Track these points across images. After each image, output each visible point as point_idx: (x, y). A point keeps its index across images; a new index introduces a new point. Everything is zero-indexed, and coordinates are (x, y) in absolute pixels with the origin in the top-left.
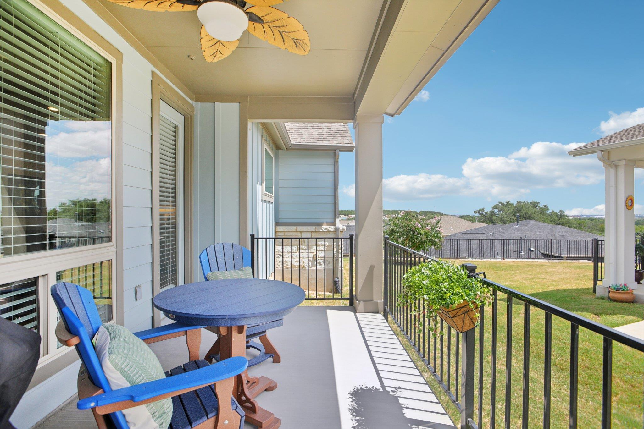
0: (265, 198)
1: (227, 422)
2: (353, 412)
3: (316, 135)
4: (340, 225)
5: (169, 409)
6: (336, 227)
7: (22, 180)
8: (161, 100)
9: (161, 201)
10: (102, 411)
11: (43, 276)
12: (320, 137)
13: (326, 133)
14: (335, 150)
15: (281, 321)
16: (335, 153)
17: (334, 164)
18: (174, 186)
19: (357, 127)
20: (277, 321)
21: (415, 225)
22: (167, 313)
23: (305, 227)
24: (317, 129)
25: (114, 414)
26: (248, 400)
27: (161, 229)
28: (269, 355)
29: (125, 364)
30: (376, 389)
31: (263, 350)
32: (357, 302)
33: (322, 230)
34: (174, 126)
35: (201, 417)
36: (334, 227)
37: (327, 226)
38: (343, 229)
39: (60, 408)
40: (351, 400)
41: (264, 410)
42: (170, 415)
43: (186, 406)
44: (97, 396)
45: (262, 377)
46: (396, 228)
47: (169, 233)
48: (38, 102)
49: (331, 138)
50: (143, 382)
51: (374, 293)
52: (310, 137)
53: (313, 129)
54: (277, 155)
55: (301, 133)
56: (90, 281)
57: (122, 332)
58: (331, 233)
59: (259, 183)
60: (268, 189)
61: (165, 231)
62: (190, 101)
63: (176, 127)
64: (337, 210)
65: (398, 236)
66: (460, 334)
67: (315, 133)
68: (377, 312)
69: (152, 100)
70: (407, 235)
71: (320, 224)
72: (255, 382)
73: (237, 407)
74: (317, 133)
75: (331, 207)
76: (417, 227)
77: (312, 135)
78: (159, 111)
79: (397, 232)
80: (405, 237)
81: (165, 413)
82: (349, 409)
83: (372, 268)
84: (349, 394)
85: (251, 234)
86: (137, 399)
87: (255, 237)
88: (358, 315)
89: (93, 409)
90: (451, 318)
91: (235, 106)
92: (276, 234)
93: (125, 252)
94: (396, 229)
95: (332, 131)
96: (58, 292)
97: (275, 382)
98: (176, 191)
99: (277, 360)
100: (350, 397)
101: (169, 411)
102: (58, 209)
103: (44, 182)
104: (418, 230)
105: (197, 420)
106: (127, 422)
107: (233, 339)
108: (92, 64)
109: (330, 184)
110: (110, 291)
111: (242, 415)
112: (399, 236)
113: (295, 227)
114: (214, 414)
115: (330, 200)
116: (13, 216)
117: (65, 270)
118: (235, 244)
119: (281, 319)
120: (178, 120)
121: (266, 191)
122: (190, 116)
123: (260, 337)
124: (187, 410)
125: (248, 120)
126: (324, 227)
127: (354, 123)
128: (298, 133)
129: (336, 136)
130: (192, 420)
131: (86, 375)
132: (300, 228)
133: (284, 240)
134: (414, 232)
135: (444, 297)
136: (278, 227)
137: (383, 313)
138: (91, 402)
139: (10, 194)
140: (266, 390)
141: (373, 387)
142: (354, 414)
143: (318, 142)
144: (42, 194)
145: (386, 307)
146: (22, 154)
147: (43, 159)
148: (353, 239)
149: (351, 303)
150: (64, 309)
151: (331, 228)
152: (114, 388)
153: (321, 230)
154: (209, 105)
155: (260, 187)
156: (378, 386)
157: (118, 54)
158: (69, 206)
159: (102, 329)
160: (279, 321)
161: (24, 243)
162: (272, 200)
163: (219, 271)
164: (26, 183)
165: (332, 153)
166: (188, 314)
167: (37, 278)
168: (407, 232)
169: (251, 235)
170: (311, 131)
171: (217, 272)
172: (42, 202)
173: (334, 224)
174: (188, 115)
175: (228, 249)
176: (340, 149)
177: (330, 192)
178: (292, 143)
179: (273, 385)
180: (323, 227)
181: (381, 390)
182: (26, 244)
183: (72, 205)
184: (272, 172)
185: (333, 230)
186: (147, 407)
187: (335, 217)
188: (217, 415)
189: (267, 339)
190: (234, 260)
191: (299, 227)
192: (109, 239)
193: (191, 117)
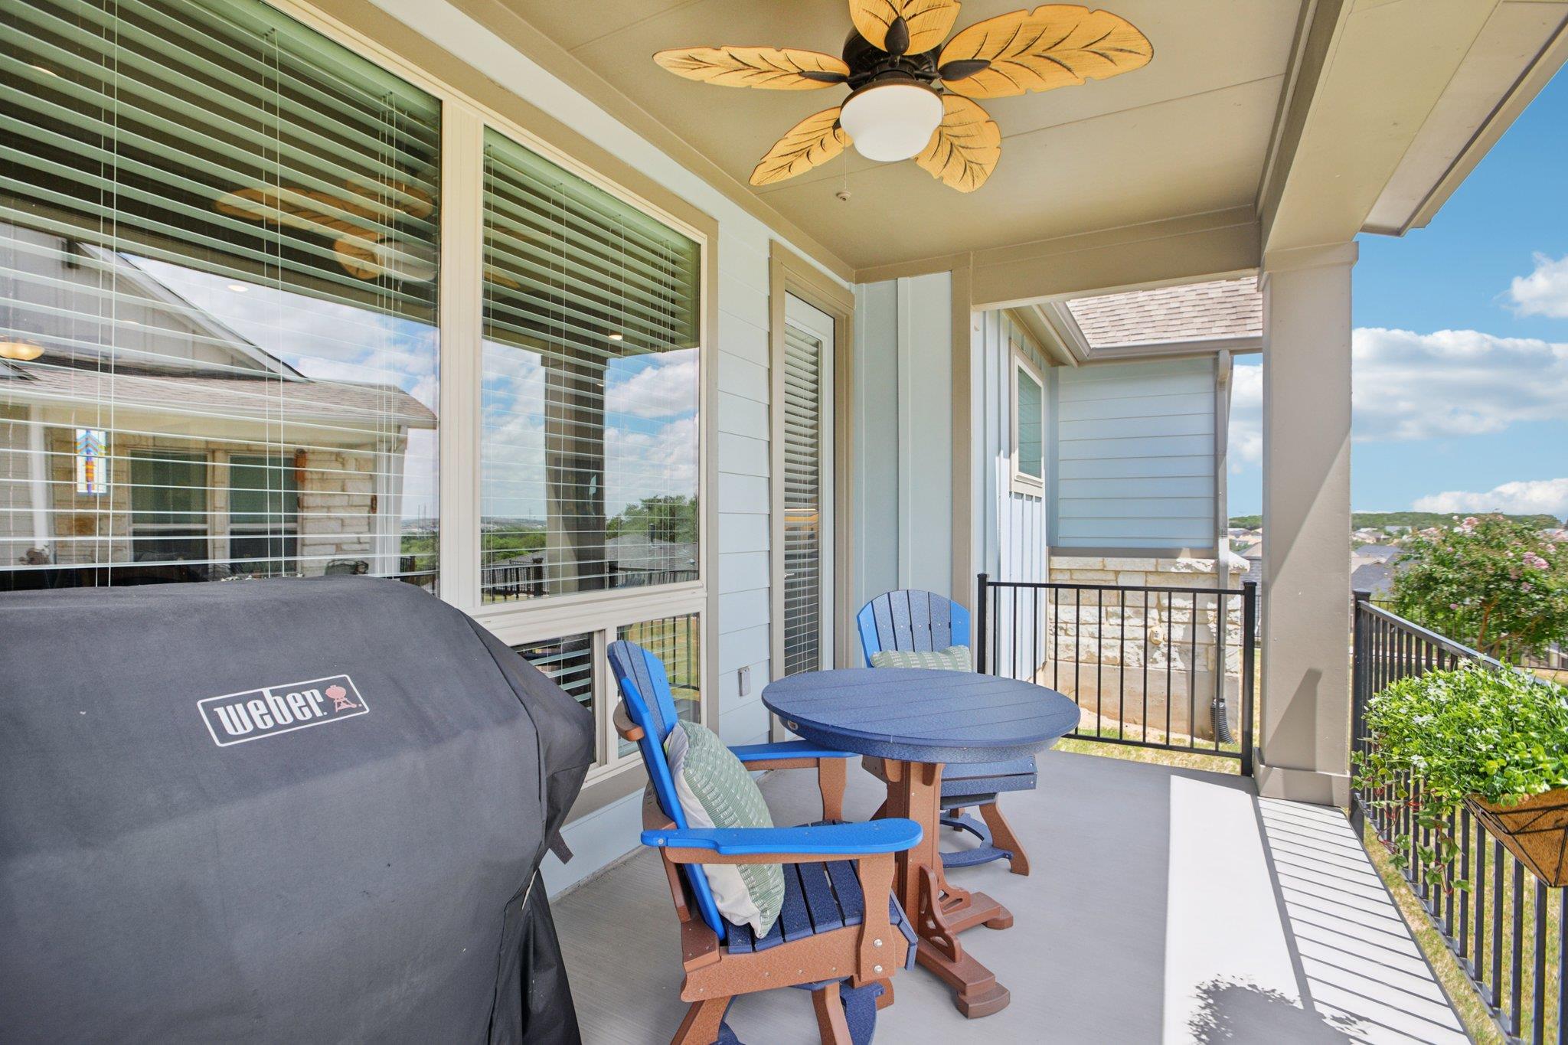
0: (1018, 488)
1: (879, 943)
2: (1201, 1033)
3: (1162, 318)
4: (1229, 557)
5: (778, 888)
6: (1218, 561)
7: (572, 472)
8: (787, 293)
9: (787, 499)
10: (674, 857)
11: (600, 631)
12: (1173, 322)
13: (1191, 309)
14: (1217, 353)
15: (1031, 776)
16: (1216, 361)
17: (1213, 390)
18: (814, 468)
19: (1268, 288)
20: (1023, 777)
21: (1522, 559)
22: (785, 717)
23: (1129, 560)
24: (1164, 301)
25: (691, 865)
26: (940, 930)
27: (787, 557)
28: (1001, 852)
29: (708, 787)
30: (1283, 998)
31: (989, 839)
32: (1262, 766)
33: (1176, 568)
34: (814, 342)
35: (831, 919)
36: (1213, 561)
37: (1192, 557)
38: (1241, 569)
39: (623, 860)
40: (1202, 1003)
41: (974, 962)
42: (780, 899)
43: (808, 896)
44: (667, 830)
45: (979, 894)
46: (1441, 568)
47: (804, 565)
48: (594, 340)
49: (1206, 319)
50: (734, 826)
51: (1318, 751)
52: (1145, 325)
53: (1152, 302)
54: (1053, 382)
55: (1117, 318)
56: (668, 651)
57: (707, 737)
58: (1202, 577)
59: (1002, 452)
60: (1029, 465)
61: (797, 561)
62: (846, 285)
63: (817, 345)
64: (1221, 514)
65: (1452, 594)
66: (1549, 889)
67: (1158, 312)
68: (1329, 805)
69: (770, 298)
70: (1487, 593)
71: (1171, 554)
72: (961, 900)
73: (901, 921)
74: (1165, 312)
75: (1205, 509)
76: (1528, 568)
77: (1149, 319)
78: (783, 315)
79: (1448, 582)
80: (1478, 599)
81: (771, 893)
82: (1191, 1023)
83: (1312, 677)
84: (1198, 987)
85: (981, 572)
86: (723, 849)
87: (989, 580)
88: (1263, 803)
89: (662, 849)
90: (1509, 833)
91: (939, 283)
92: (1050, 575)
93: (721, 599)
94: (1440, 572)
95: (1210, 301)
96: (616, 654)
97: (1007, 912)
98: (818, 479)
99: (1020, 867)
100: (1201, 998)
101: (778, 893)
102: (623, 518)
103: (602, 474)
104: (1536, 578)
105: (824, 922)
106: (711, 890)
107: (913, 794)
108: (670, 254)
109: (1205, 447)
110: (698, 677)
111: (912, 941)
112: (1458, 597)
113: (1100, 559)
114: (856, 920)
115: (1205, 489)
116: (561, 532)
117: (631, 625)
118: (935, 595)
119: (1032, 774)
120: (821, 327)
121: (1021, 470)
122: (845, 317)
123: (981, 806)
124: (810, 902)
125: (972, 306)
126: (1184, 560)
127: (1260, 275)
128: (1111, 319)
129: (1222, 312)
130: (816, 921)
131: (653, 799)
132: (1113, 563)
133: (1059, 589)
134: (1519, 582)
135: (1481, 770)
136: (1054, 559)
137: (1347, 811)
138: (659, 837)
139: (557, 496)
140: (985, 924)
141: (1273, 991)
142: (1204, 1037)
143: (1165, 335)
144: (599, 494)
145: (1358, 794)
146: (573, 430)
147: (599, 419)
148: (1254, 596)
149: (1248, 770)
150: (624, 681)
151: (1206, 565)
152: (691, 826)
153: (1173, 570)
154: (885, 286)
155: (1005, 462)
156: (1292, 993)
157: (709, 225)
158: (640, 512)
159: (678, 729)
160: (1026, 777)
161: (575, 575)
162: (1042, 493)
163: (897, 650)
164: (578, 462)
165: (1208, 360)
166: (819, 723)
167: (591, 634)
168: (1488, 583)
169: (979, 576)
170: (1146, 308)
171: (892, 653)
172: (599, 508)
173: (1212, 552)
174: (840, 314)
175: (920, 604)
176: (1232, 349)
177: (1204, 467)
178: (1092, 346)
179: (1001, 917)
180: (1178, 560)
181: (1299, 1005)
182: (577, 578)
183: (646, 510)
184: (1040, 423)
185: (1208, 570)
186: (742, 872)
187: (1217, 533)
188: (862, 923)
189: (997, 813)
190: (930, 628)
191: (1110, 559)
192: (695, 574)
193: (848, 318)
